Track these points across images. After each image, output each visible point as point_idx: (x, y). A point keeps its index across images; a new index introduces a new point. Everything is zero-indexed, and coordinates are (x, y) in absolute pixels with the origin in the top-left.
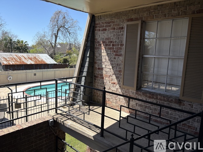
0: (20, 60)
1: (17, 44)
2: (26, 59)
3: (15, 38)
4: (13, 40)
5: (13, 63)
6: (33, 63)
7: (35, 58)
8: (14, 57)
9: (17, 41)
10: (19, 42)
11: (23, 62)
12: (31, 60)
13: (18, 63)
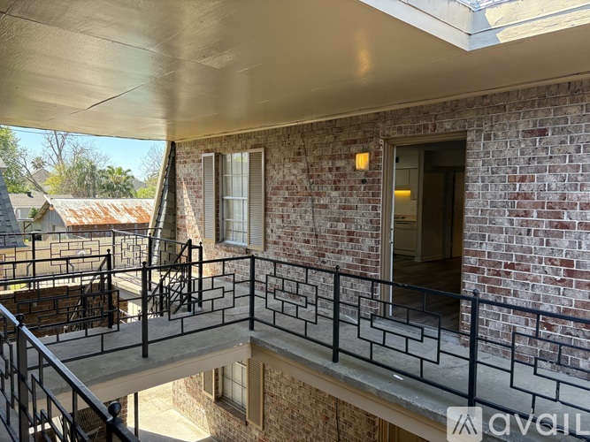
0: (106, 214)
1: (107, 178)
2: (118, 211)
3: (102, 163)
4: (98, 168)
5: (90, 220)
6: (133, 220)
7: (140, 208)
8: (94, 207)
9: (107, 169)
10: (111, 172)
11: (112, 218)
12: (130, 213)
13: (101, 222)
